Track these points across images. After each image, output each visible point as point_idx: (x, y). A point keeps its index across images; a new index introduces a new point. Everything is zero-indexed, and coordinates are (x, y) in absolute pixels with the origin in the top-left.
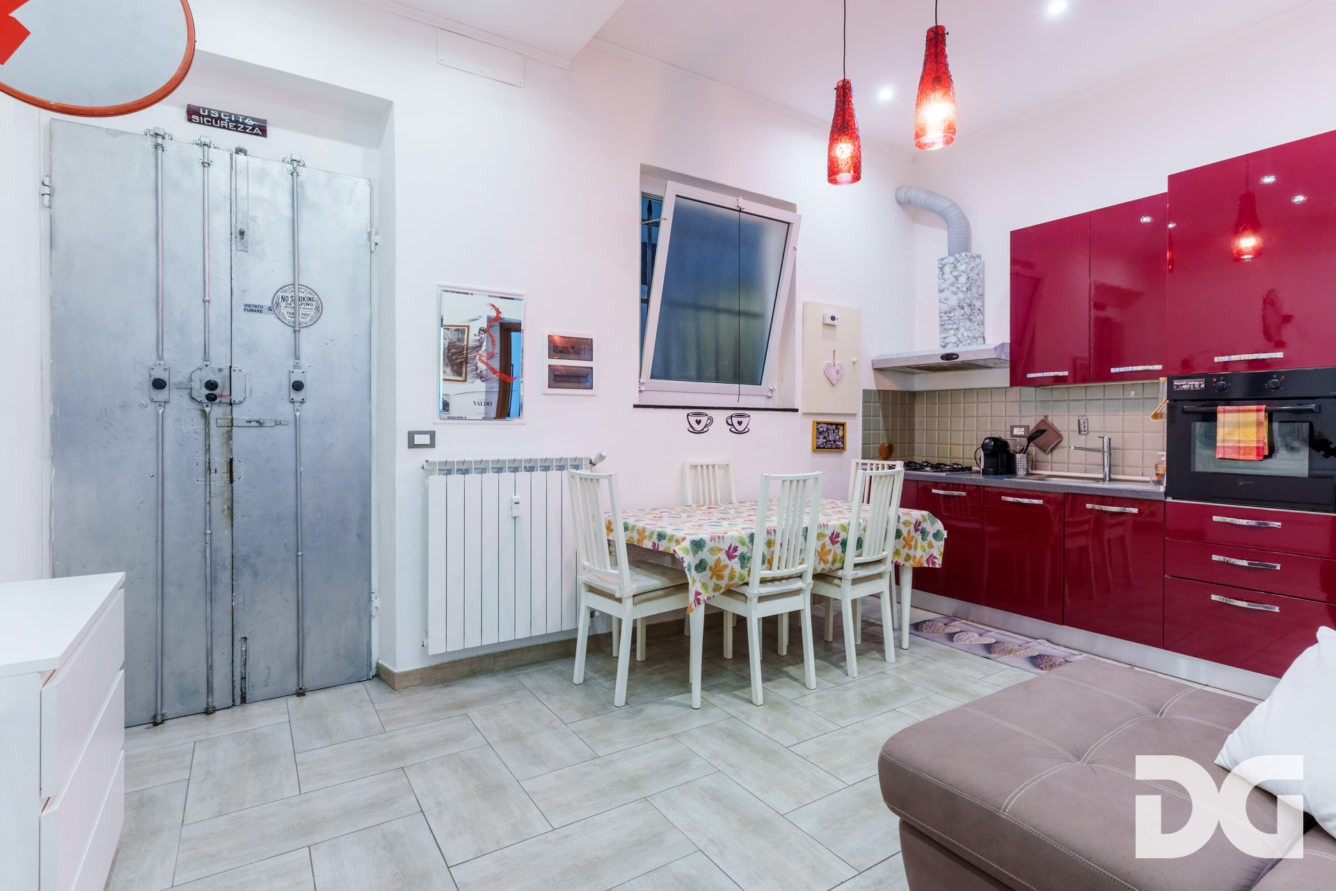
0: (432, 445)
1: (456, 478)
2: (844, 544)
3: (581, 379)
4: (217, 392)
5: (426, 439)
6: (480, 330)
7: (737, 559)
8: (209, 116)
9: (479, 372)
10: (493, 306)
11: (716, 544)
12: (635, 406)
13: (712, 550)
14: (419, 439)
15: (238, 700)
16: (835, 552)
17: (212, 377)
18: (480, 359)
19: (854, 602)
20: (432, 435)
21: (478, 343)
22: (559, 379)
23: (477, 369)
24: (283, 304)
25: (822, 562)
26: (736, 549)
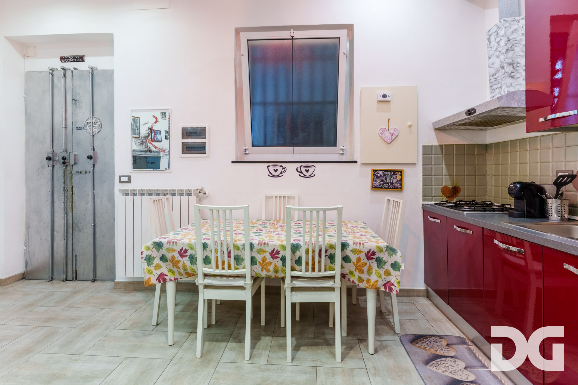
0: (129, 181)
1: (130, 197)
2: (283, 259)
3: (201, 149)
4: (66, 161)
5: (126, 179)
6: (148, 128)
7: (187, 258)
8: (66, 59)
9: (148, 148)
10: (154, 116)
11: (171, 246)
12: (233, 162)
13: (168, 250)
14: (123, 179)
15: (75, 279)
16: (275, 264)
17: (64, 155)
18: (149, 142)
19: (293, 305)
20: (129, 177)
21: (148, 135)
22: (187, 149)
23: (147, 147)
24: (88, 126)
25: (264, 270)
26: (186, 251)
